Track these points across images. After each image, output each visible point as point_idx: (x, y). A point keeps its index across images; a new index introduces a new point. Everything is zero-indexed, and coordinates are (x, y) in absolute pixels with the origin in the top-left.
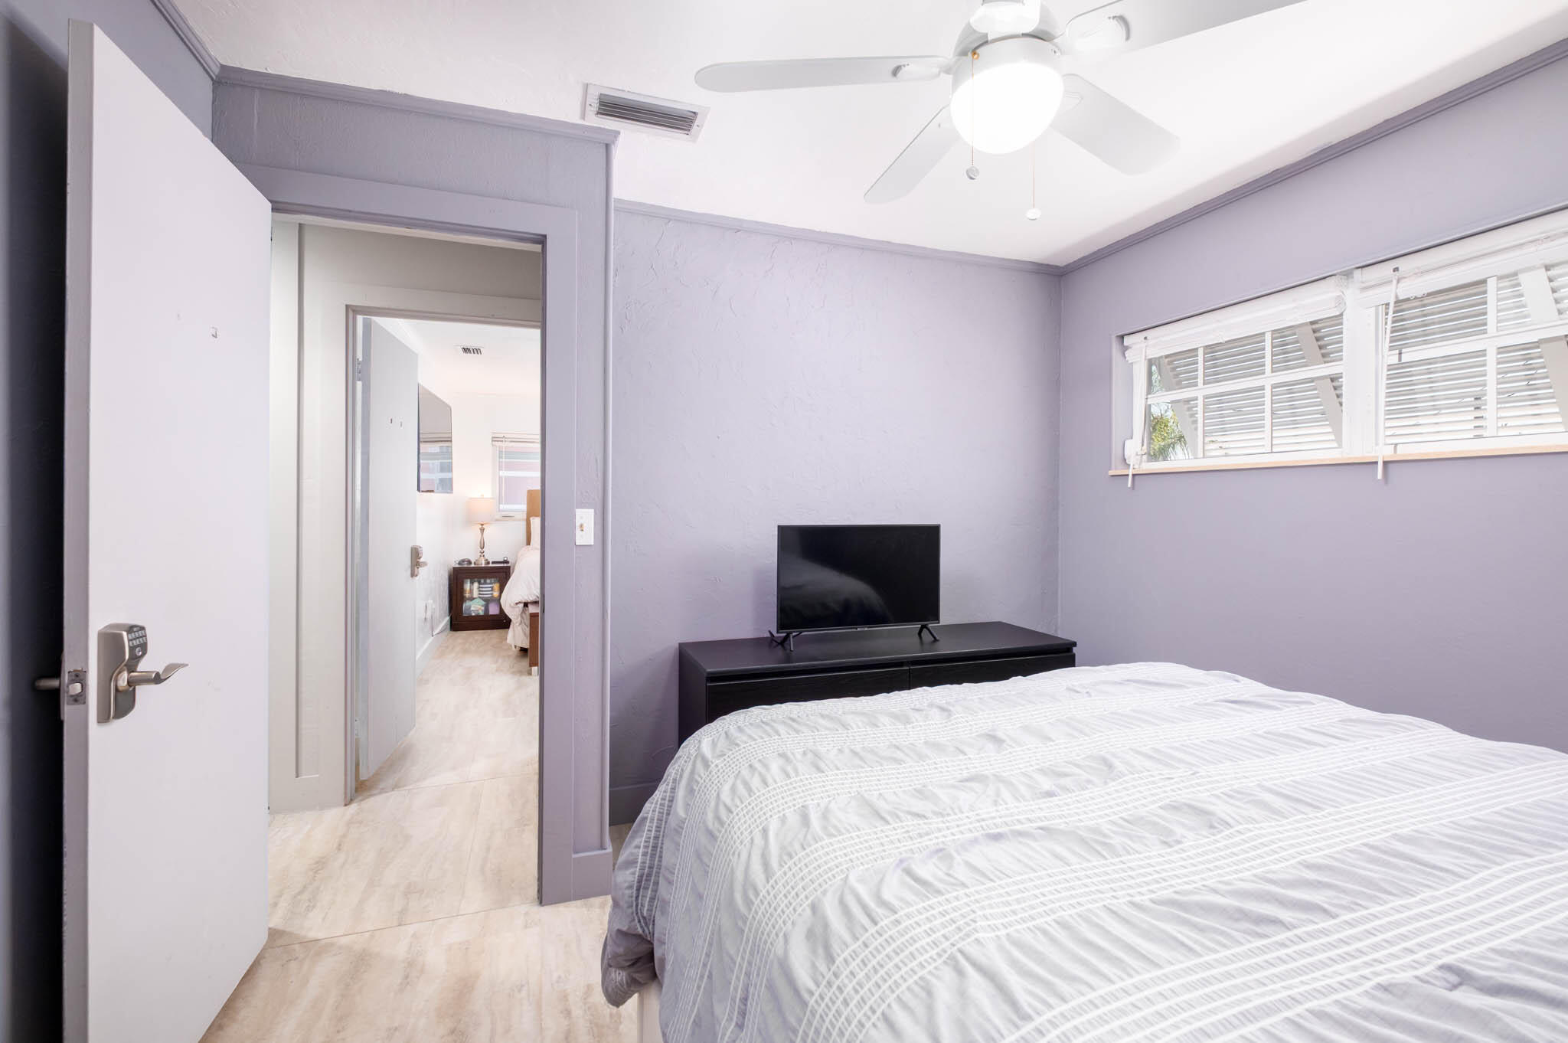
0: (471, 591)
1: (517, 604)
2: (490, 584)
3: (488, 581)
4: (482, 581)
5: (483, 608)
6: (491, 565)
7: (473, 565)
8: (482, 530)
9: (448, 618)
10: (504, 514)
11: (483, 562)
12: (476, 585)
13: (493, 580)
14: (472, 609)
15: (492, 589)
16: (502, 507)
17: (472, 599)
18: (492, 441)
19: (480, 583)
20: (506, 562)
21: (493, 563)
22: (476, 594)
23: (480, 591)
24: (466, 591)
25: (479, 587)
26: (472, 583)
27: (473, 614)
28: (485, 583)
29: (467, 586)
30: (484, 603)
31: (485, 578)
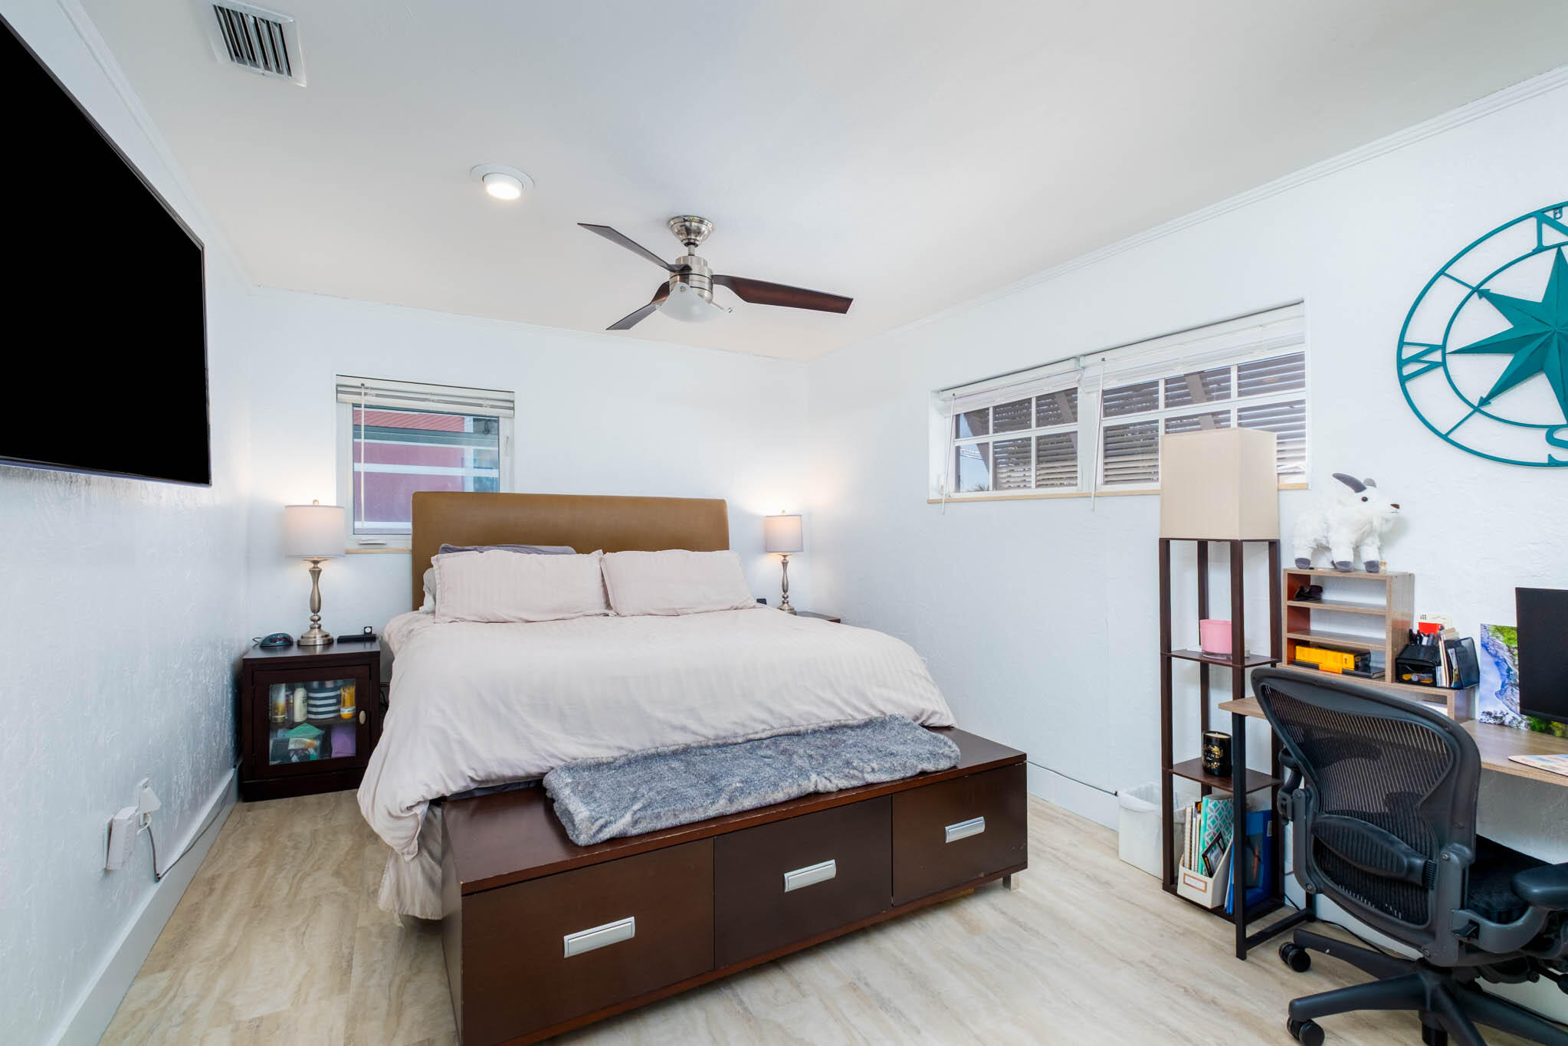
0: (289, 707)
1: (410, 808)
2: (332, 690)
3: (329, 684)
4: (315, 684)
5: (317, 743)
6: (336, 649)
7: (294, 652)
8: (316, 574)
9: (230, 775)
10: (365, 538)
11: (319, 641)
12: (300, 694)
13: (340, 682)
14: (291, 746)
15: (339, 701)
16: (358, 525)
17: (291, 725)
18: (337, 392)
19: (309, 690)
20: (369, 638)
21: (343, 640)
22: (299, 715)
23: (309, 705)
24: (276, 708)
25: (308, 698)
26: (292, 690)
27: (295, 759)
28: (322, 689)
29: (280, 697)
30: (317, 732)
31: (322, 679)
